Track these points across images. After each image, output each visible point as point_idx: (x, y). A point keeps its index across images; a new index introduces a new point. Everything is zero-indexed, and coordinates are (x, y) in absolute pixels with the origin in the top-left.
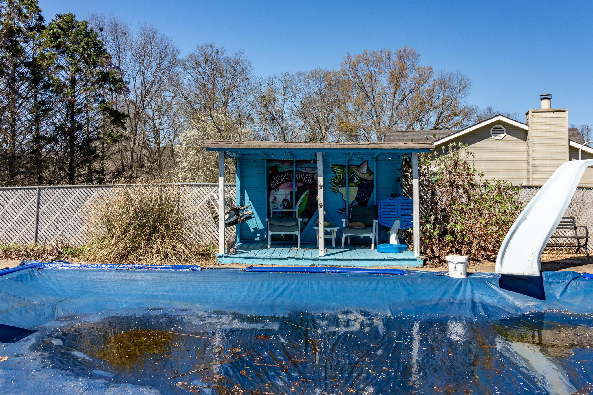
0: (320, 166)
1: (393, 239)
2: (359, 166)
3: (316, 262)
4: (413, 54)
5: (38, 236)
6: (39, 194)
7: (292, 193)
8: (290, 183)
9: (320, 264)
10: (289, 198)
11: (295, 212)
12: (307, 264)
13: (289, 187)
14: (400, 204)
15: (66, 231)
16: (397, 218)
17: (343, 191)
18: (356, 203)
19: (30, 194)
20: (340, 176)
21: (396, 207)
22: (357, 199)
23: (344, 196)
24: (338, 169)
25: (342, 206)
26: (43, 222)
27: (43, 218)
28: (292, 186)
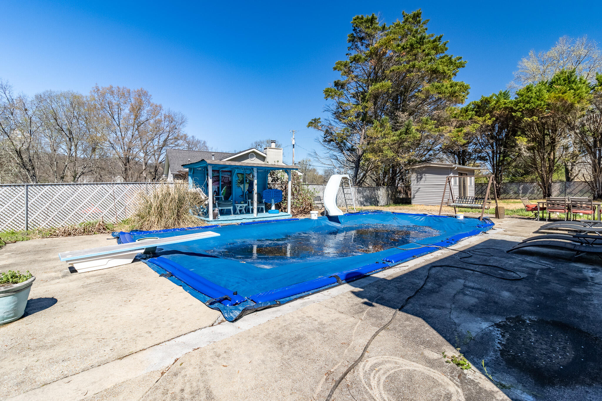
0: (255, 174)
1: (273, 208)
2: (249, 174)
3: (254, 220)
4: (145, 94)
5: (29, 222)
6: (27, 189)
7: (218, 188)
8: (217, 182)
9: (256, 220)
10: (217, 190)
11: (221, 197)
12: (251, 221)
13: (217, 184)
14: (273, 192)
15: (56, 217)
16: (273, 198)
17: (242, 186)
18: (248, 192)
19: (16, 190)
20: (241, 179)
21: (272, 193)
22: (248, 190)
23: (243, 189)
24: (240, 175)
25: (241, 194)
26: (32, 212)
27: (32, 208)
28: (219, 184)
